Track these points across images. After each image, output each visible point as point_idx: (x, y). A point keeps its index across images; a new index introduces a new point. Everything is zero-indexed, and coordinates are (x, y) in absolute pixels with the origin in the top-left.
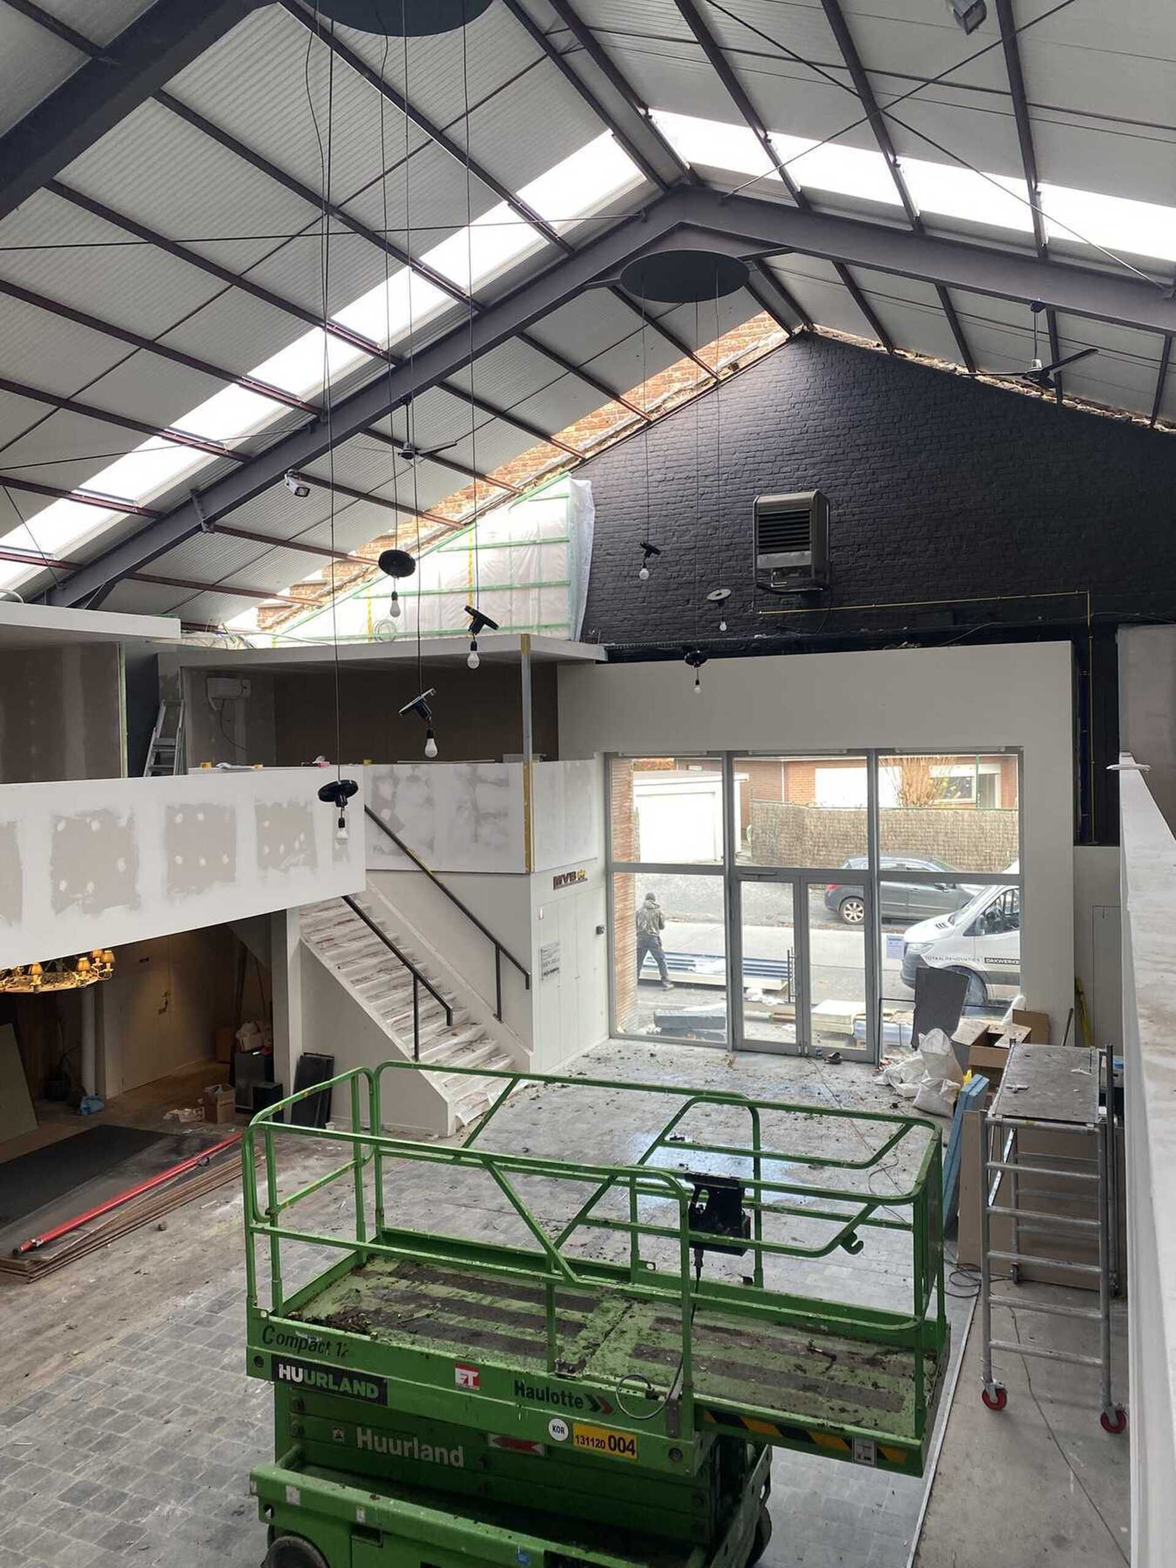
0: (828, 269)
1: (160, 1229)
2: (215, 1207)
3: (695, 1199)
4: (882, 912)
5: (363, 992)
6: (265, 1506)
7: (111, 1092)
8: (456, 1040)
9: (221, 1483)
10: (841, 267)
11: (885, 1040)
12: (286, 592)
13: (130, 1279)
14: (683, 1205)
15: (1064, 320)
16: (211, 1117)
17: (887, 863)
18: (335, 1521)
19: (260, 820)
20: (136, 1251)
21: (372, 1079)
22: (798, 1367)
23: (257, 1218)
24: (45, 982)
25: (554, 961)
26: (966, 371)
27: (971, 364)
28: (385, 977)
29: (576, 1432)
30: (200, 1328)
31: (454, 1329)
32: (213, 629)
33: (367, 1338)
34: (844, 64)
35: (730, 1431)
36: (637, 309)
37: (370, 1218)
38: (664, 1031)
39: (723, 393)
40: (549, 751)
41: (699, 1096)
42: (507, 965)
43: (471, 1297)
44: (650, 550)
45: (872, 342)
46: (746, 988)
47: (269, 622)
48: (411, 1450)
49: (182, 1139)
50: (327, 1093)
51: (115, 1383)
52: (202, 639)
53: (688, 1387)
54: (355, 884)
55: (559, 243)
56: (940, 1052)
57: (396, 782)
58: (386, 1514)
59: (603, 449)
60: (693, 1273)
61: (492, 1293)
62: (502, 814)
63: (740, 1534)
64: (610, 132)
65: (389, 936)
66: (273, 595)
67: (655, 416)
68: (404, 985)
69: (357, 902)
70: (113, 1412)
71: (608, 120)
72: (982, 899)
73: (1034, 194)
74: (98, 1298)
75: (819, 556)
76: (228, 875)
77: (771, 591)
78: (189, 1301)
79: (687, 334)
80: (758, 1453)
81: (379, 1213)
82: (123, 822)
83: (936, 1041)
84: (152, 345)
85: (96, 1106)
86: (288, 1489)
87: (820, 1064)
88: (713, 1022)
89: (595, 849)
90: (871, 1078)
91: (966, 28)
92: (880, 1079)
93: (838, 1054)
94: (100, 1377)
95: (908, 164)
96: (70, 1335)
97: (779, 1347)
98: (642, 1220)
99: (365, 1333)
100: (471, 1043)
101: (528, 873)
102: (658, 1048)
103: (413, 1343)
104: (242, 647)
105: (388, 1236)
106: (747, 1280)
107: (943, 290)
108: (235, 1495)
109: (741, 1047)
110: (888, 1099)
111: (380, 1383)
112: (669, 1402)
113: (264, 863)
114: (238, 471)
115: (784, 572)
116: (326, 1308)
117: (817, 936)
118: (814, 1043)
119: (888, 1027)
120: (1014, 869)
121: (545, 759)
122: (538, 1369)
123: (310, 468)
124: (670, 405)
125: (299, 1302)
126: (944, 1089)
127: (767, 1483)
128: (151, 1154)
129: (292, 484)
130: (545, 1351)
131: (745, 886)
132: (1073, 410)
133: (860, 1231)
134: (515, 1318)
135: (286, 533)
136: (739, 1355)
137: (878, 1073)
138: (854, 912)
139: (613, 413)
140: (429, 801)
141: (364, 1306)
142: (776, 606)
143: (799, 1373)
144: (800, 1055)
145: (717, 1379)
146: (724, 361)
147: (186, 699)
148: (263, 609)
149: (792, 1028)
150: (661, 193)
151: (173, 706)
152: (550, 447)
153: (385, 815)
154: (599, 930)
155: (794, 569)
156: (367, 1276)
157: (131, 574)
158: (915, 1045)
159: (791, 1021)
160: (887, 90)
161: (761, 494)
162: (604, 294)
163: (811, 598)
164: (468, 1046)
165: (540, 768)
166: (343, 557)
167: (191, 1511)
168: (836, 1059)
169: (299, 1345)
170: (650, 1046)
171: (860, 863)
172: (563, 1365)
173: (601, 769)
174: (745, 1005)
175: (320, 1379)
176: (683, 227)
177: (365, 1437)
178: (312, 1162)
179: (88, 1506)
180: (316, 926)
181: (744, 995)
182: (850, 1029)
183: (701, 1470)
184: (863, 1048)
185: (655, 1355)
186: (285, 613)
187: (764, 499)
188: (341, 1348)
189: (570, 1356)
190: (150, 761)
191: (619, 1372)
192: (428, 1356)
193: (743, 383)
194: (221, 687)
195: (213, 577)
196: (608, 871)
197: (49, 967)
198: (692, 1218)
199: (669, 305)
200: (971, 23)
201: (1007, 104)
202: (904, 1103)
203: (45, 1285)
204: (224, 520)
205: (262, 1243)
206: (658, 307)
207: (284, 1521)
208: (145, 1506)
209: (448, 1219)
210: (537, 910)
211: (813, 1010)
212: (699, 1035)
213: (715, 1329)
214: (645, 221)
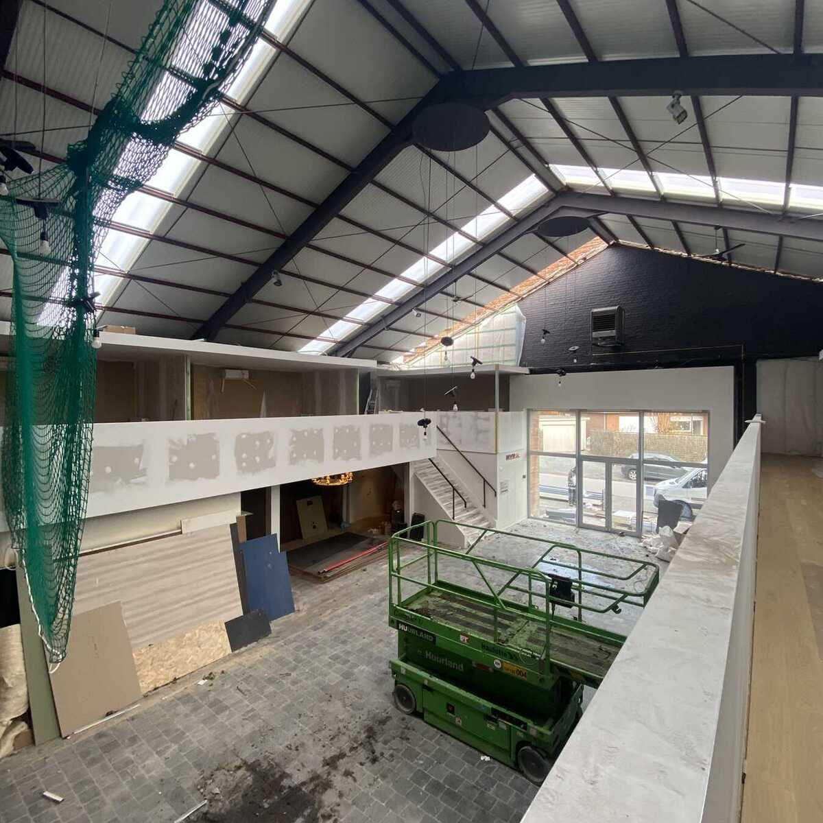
0: (625, 218)
1: (364, 570)
2: (382, 565)
3: (552, 584)
4: (643, 475)
5: (435, 493)
6: (394, 673)
7: (351, 521)
8: (468, 513)
9: (380, 662)
10: (630, 217)
11: (644, 529)
12: (413, 350)
13: (354, 587)
14: (547, 585)
15: (730, 232)
16: (383, 533)
17: (647, 456)
18: (417, 682)
19: (401, 430)
20: (356, 577)
21: (435, 525)
22: (594, 655)
23: (393, 571)
24: (331, 482)
25: (507, 487)
26: (686, 254)
27: (689, 252)
28: (443, 488)
29: (504, 665)
30: (376, 607)
31: (461, 620)
32: (388, 363)
33: (429, 619)
34: (628, 139)
35: (566, 676)
36: (544, 239)
37: (432, 575)
38: (550, 518)
39: (579, 270)
40: (505, 407)
41: (557, 544)
42: (487, 487)
43: (468, 610)
44: (546, 332)
45: (645, 246)
46: (584, 504)
47: (408, 360)
48: (445, 662)
49: (374, 539)
50: (422, 528)
51: (348, 622)
52: (384, 367)
53: (548, 656)
54: (432, 454)
55: (515, 218)
56: (668, 535)
57: (448, 418)
58: (435, 683)
59: (530, 294)
60: (551, 611)
61: (476, 609)
62: (486, 431)
63: (569, 716)
64: (534, 174)
65: (445, 474)
66: (408, 351)
67: (552, 280)
68: (449, 491)
69: (434, 461)
70: (346, 632)
71: (533, 170)
72: (691, 473)
73: (715, 183)
74: (344, 591)
75: (619, 332)
76: (390, 449)
77: (598, 346)
78: (372, 597)
79: (564, 248)
80: (578, 685)
81: (436, 574)
82: (356, 430)
83: (666, 531)
84: (369, 267)
85: (346, 525)
86: (402, 669)
87: (615, 536)
88: (571, 515)
89: (524, 445)
90: (637, 543)
91: (678, 121)
92: (641, 544)
93: (622, 533)
94: (343, 619)
95: (657, 174)
96: (335, 603)
97: (587, 646)
98: (533, 590)
99: (430, 617)
100: (474, 515)
101: (496, 454)
102: (548, 524)
103: (446, 623)
104: (398, 370)
105: (439, 583)
106: (575, 618)
107: (675, 224)
108: (385, 667)
109: (581, 526)
110: (644, 553)
111: (433, 635)
112: (540, 660)
113: (402, 445)
114: (397, 309)
115: (604, 339)
116: (416, 606)
117: (615, 484)
118: (613, 527)
119: (645, 523)
120: (705, 462)
121: (504, 411)
122: (490, 640)
123: (421, 307)
124: (558, 275)
125: (408, 602)
126: (669, 551)
127: (581, 698)
128: (363, 544)
129: (415, 312)
130: (494, 633)
131: (585, 463)
132: (737, 268)
133: (621, 605)
134: (484, 620)
135: (414, 330)
136: (571, 646)
137: (641, 542)
138: (633, 476)
139: (535, 280)
140: (460, 425)
141: (429, 607)
142: (600, 352)
143: (595, 657)
144: (607, 532)
145: (561, 655)
146: (580, 257)
147: (379, 387)
148: (405, 356)
149: (604, 520)
150: (555, 195)
151: (375, 389)
152: (510, 294)
153: (444, 430)
154: (524, 477)
155: (607, 337)
156: (431, 596)
157: (362, 345)
158: (657, 531)
159: (603, 518)
160: (647, 148)
161: (594, 308)
162: (532, 236)
163: (615, 349)
164: (473, 516)
165: (502, 414)
166: (432, 337)
167: (371, 670)
168: (622, 534)
169: (406, 618)
170: (544, 523)
171: (636, 456)
172: (500, 640)
173: (526, 415)
174: (584, 510)
175: (413, 632)
176: (563, 207)
177: (428, 654)
178: (416, 552)
179: (338, 663)
180: (420, 468)
181: (584, 506)
182: (629, 523)
183: (553, 687)
184: (634, 531)
185: (536, 642)
186: (413, 358)
187: (595, 310)
188: (420, 621)
189: (503, 637)
190: (367, 409)
191: (522, 645)
192: (451, 629)
193: (588, 265)
194: (392, 383)
195: (388, 346)
196: (528, 454)
197: (332, 477)
198: (551, 592)
199: (558, 238)
200: (680, 119)
201: (701, 147)
202: (651, 555)
203: (327, 585)
204: (392, 326)
205: (395, 580)
206: (552, 239)
207: (401, 680)
208: (356, 666)
209: (463, 579)
210: (499, 467)
211: (613, 514)
212: (564, 520)
213: (561, 635)
214: (548, 206)
